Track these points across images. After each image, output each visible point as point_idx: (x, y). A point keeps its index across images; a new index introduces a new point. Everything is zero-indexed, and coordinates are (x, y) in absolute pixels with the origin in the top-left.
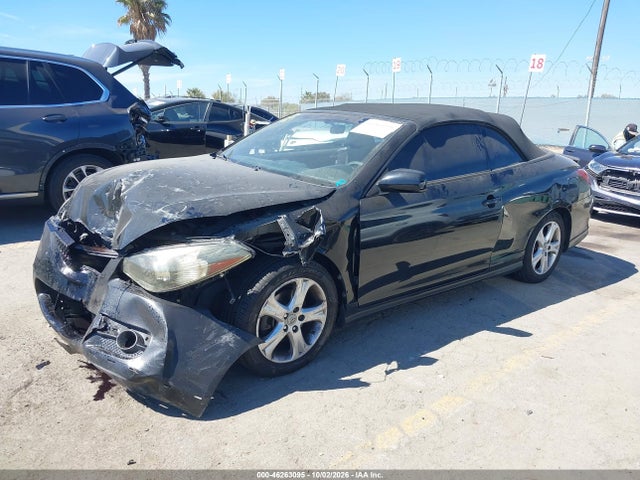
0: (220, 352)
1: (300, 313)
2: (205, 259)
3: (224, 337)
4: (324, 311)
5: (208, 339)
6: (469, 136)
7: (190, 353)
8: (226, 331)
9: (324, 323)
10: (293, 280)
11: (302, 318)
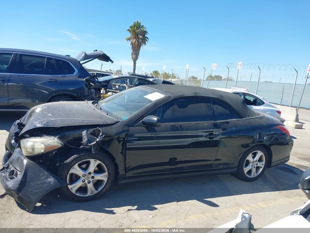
0: (45, 185)
1: (92, 175)
2: (44, 144)
3: (49, 179)
4: (106, 176)
5: (42, 178)
6: (203, 104)
7: (32, 183)
8: (51, 177)
9: (106, 182)
10: (88, 160)
11: (93, 177)
